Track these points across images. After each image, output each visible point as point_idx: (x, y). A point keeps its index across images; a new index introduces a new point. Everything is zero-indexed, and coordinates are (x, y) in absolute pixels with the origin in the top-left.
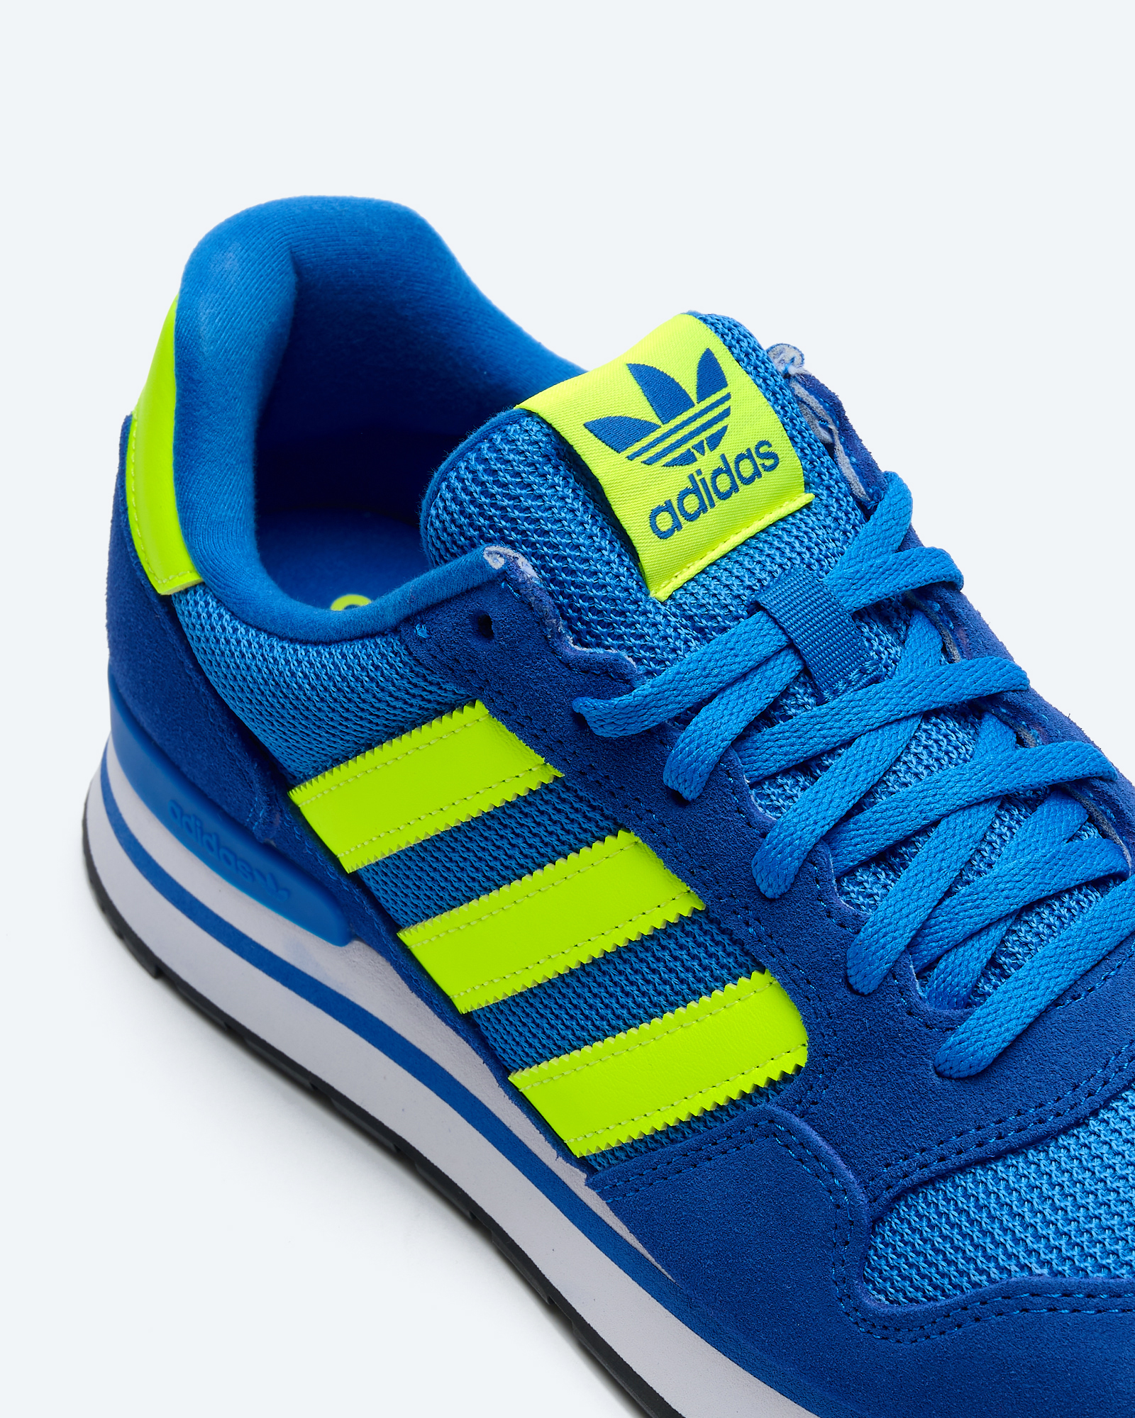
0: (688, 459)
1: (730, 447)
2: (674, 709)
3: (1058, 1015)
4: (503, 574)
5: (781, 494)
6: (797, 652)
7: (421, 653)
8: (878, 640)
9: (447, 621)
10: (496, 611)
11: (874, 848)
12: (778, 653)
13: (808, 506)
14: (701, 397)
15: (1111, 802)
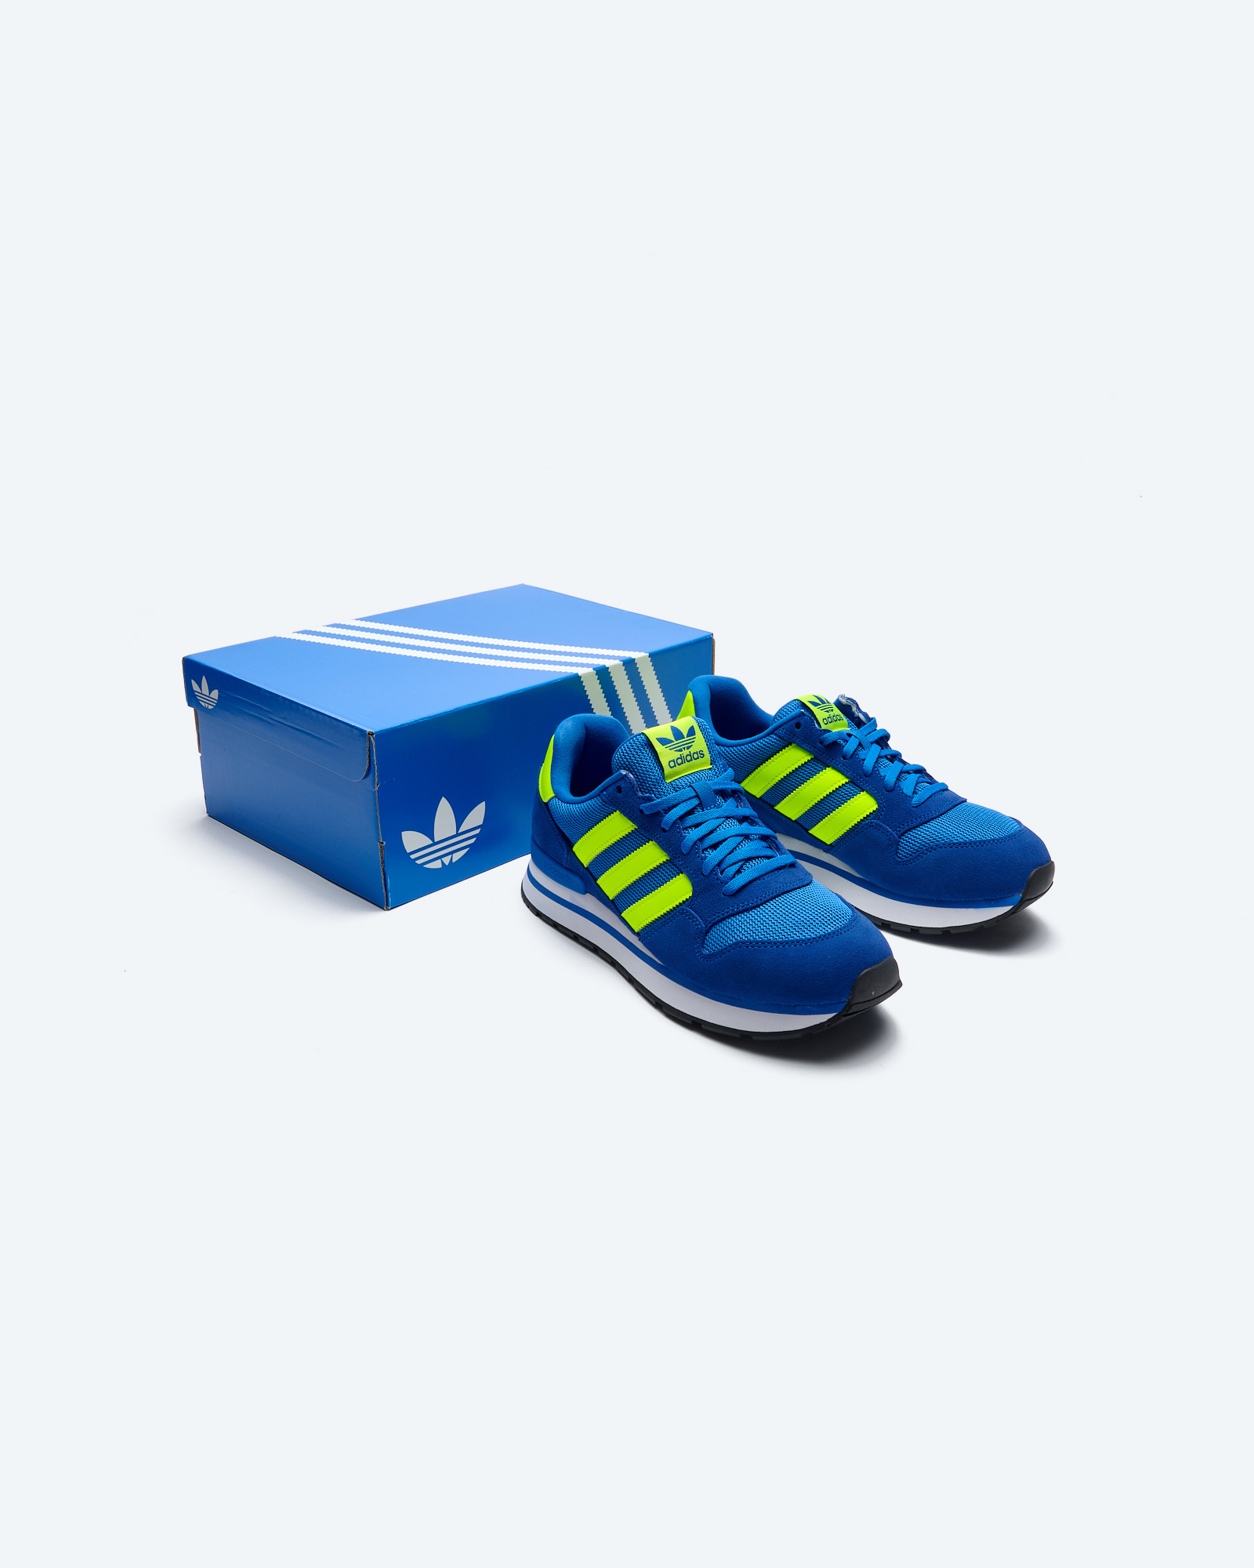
0: (681, 750)
1: (692, 750)
2: (665, 806)
3: (755, 883)
4: (625, 775)
5: (703, 764)
6: (700, 799)
7: (604, 798)
8: (720, 800)
9: (611, 789)
10: (622, 784)
11: (711, 844)
12: (692, 798)
13: (710, 769)
14: (687, 737)
15: (775, 843)
